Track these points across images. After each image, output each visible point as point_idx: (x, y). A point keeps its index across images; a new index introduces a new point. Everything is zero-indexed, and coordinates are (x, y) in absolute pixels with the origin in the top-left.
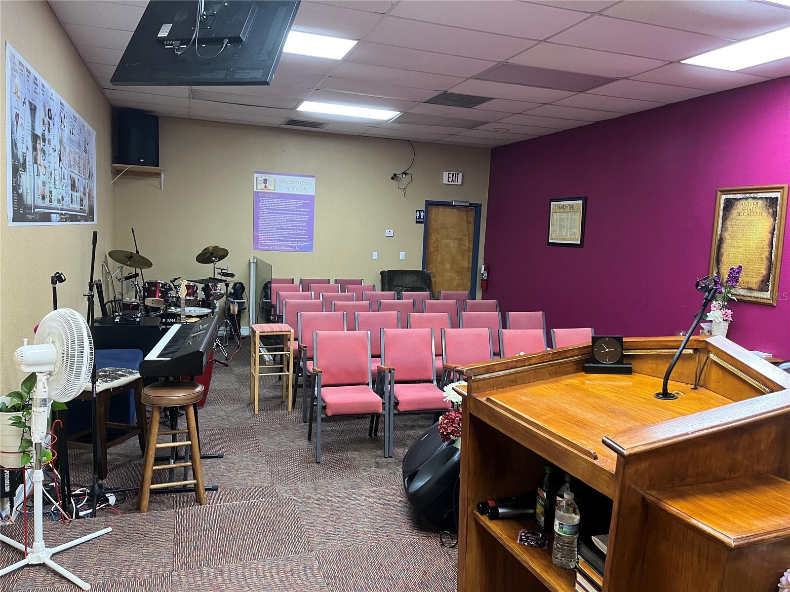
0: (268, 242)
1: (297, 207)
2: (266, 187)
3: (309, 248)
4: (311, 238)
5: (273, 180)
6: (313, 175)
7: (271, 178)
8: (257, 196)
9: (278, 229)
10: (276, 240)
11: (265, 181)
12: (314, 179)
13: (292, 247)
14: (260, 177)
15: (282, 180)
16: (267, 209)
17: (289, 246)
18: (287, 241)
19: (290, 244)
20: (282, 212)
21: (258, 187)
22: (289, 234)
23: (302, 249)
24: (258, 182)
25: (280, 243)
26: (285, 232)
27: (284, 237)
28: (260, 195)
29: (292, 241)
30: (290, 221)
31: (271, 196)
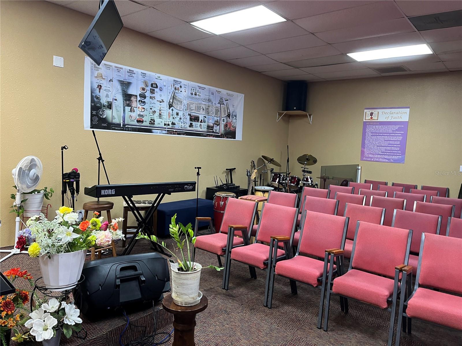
0: (370, 156)
1: (393, 131)
2: (371, 118)
3: (401, 161)
4: (403, 153)
5: (377, 113)
6: (408, 106)
7: (375, 112)
8: (365, 124)
9: (378, 146)
10: (376, 154)
11: (372, 114)
12: (409, 109)
13: (387, 159)
14: (368, 112)
15: (384, 113)
16: (371, 133)
17: (386, 159)
18: (385, 155)
19: (386, 157)
20: (382, 134)
21: (367, 119)
22: (386, 150)
23: (396, 161)
24: (367, 115)
25: (379, 156)
26: (383, 149)
27: (382, 152)
28: (367, 124)
29: (388, 155)
30: (387, 141)
31: (375, 124)
